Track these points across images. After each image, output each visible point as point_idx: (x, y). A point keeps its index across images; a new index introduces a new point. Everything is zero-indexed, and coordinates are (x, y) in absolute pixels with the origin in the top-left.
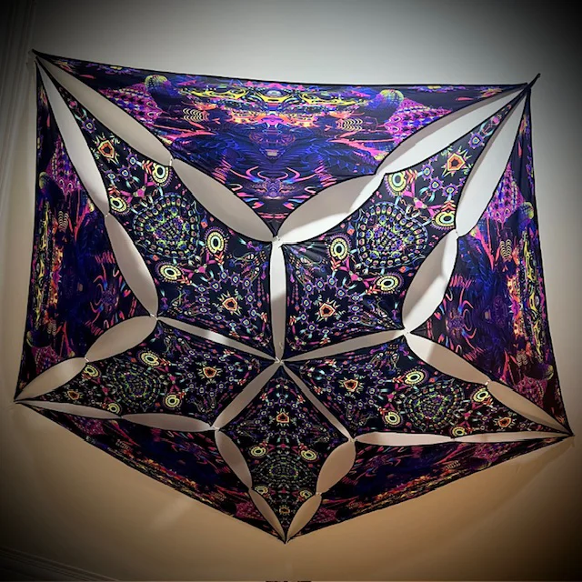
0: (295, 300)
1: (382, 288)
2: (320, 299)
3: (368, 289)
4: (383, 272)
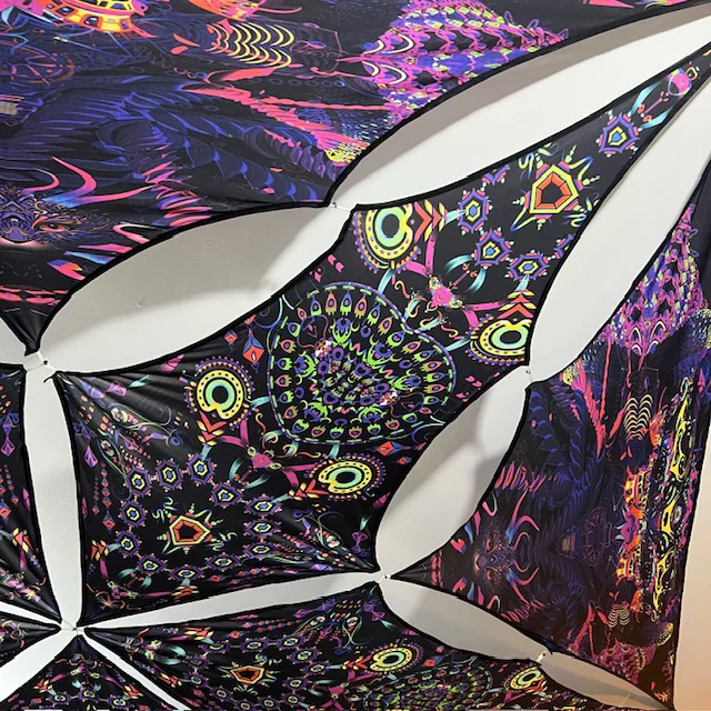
0: (101, 506)
1: (331, 489)
2: (169, 505)
3: (296, 489)
4: (335, 452)
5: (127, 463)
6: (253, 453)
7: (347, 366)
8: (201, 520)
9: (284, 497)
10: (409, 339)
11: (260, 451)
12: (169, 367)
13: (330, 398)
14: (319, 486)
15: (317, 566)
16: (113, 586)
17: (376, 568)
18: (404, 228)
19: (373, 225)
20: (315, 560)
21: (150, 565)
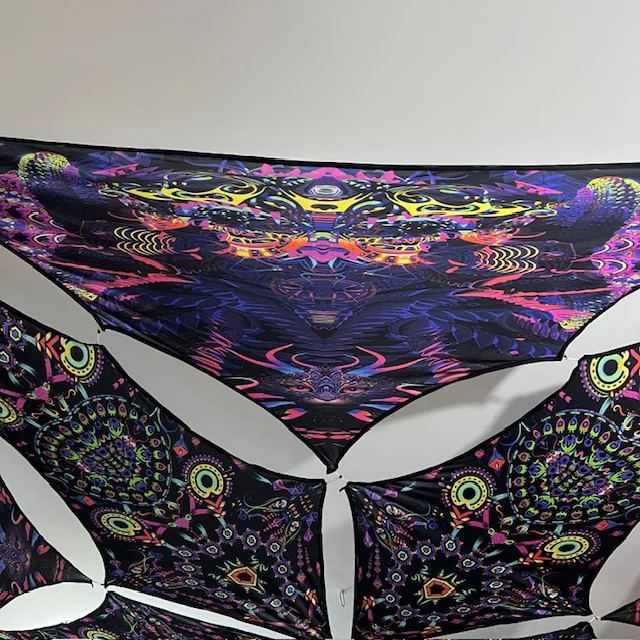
1: (554, 556)
2: (424, 571)
3: (525, 557)
4: (559, 529)
5: (395, 544)
6: (492, 532)
7: (572, 467)
8: (449, 580)
9: (516, 563)
10: (624, 446)
11: (498, 530)
12: (431, 476)
13: (557, 492)
14: (544, 554)
15: (539, 611)
16: (376, 627)
17: (589, 612)
18: (622, 368)
19: (597, 368)
20: (538, 607)
21: (406, 613)
